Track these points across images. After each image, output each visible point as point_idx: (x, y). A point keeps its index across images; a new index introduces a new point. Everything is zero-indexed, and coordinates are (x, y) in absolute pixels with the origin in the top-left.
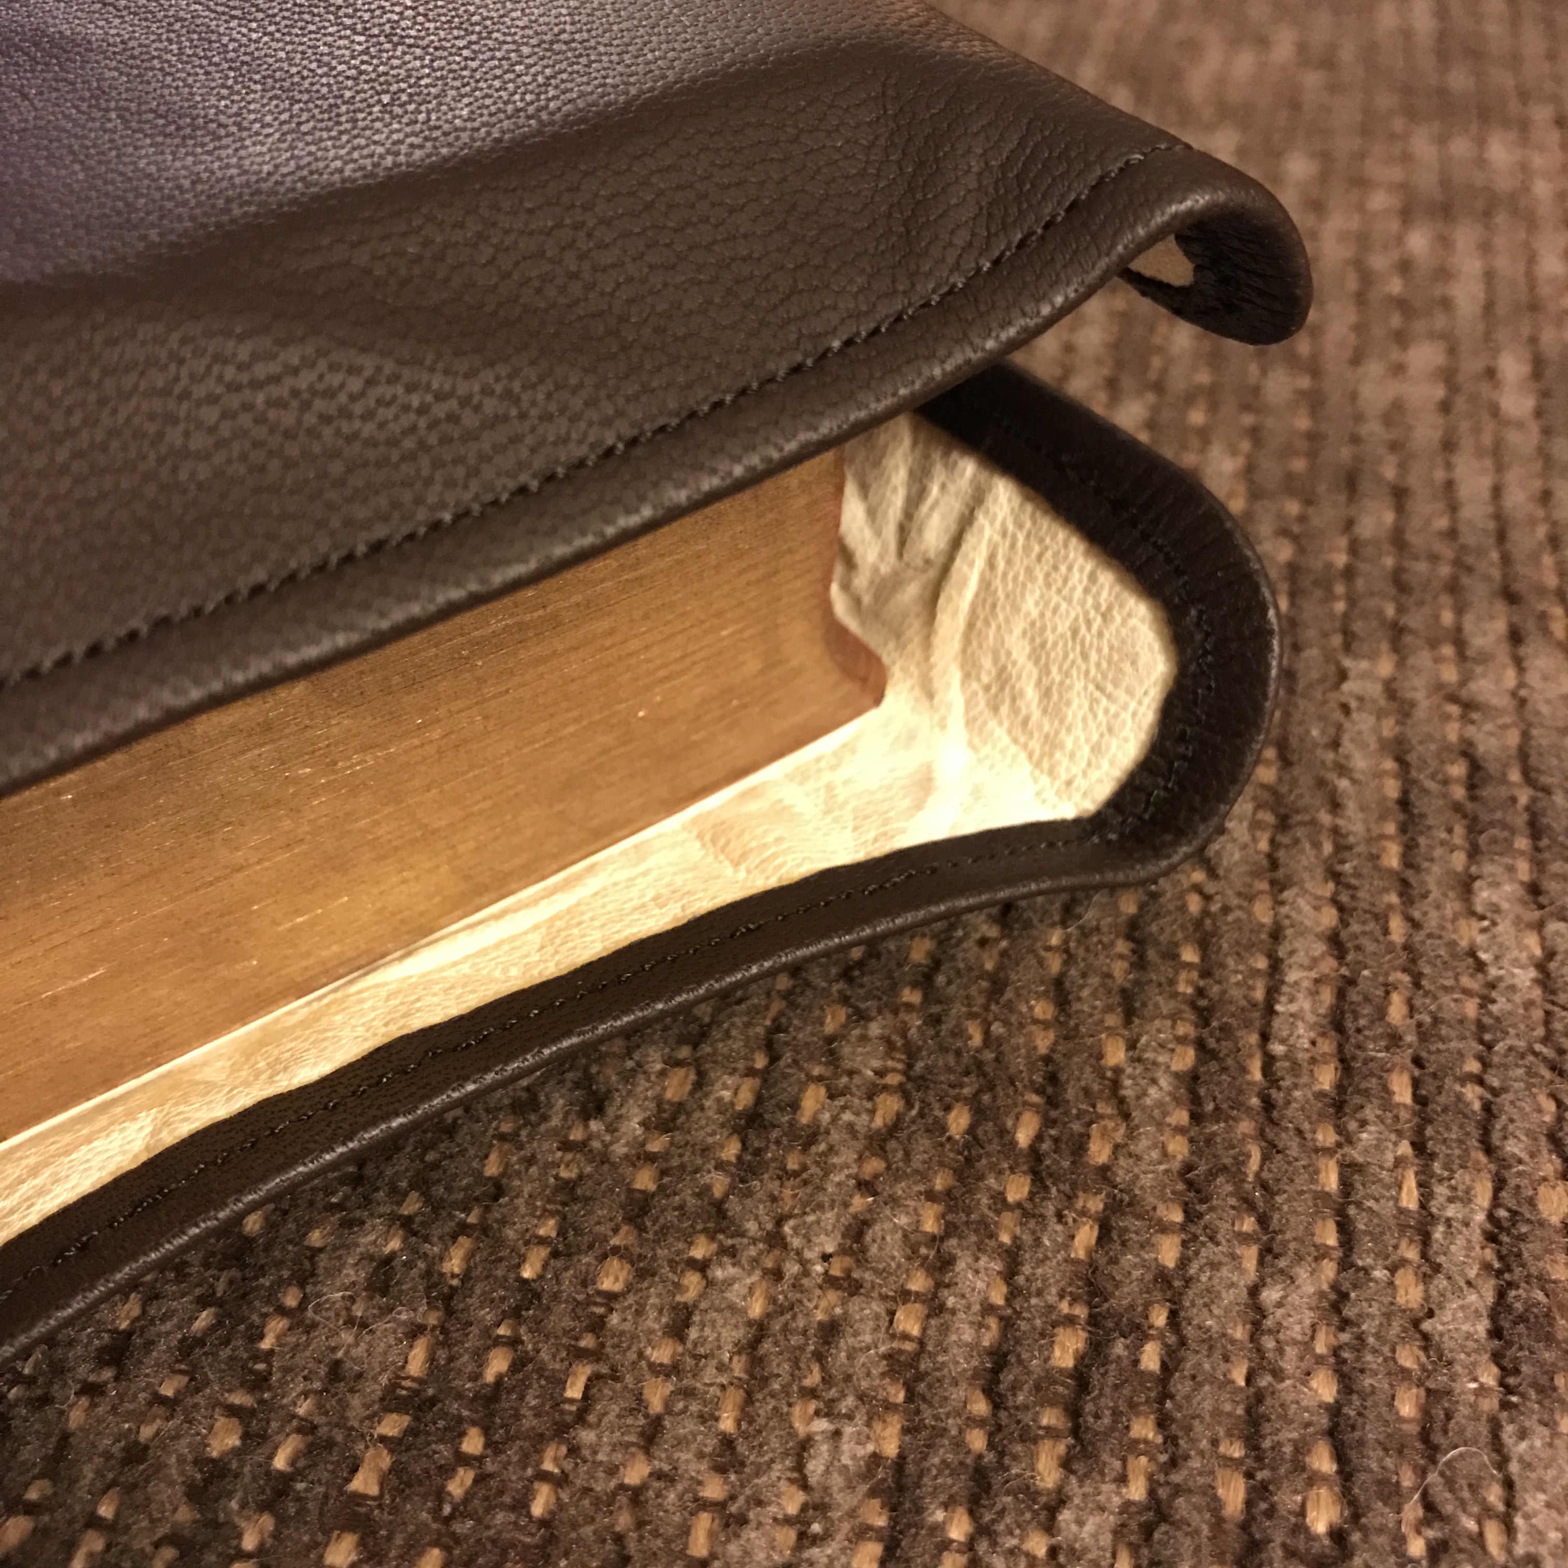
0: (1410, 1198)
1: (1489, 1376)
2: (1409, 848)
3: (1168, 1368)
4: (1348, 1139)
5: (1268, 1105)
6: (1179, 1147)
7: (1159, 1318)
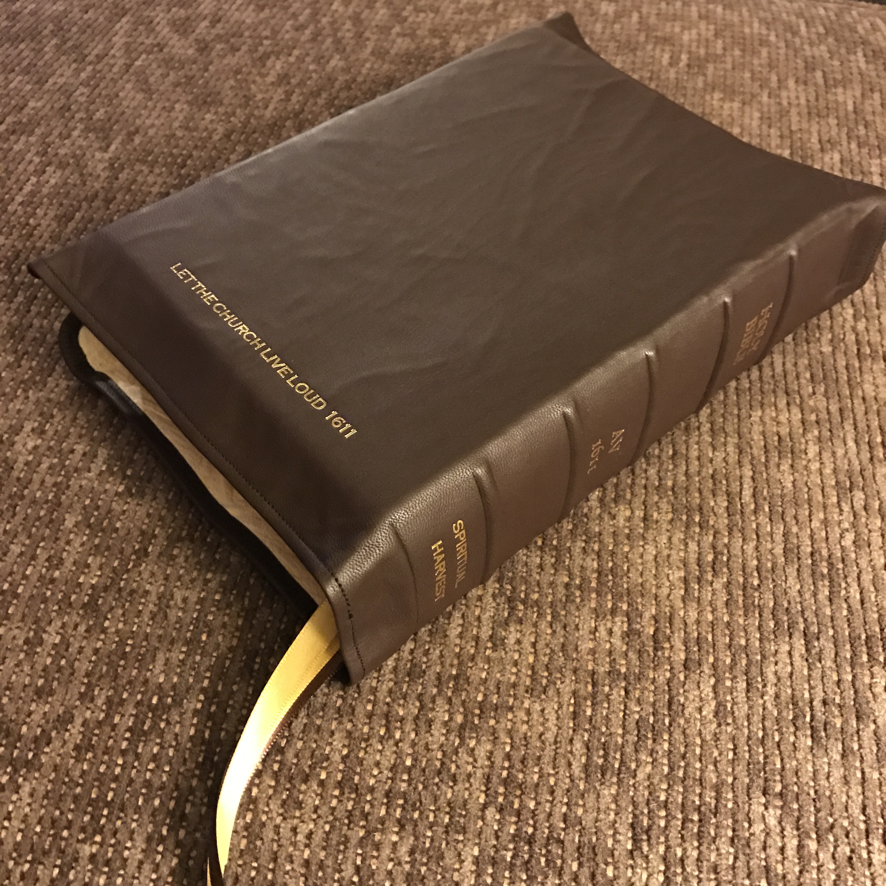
0: (769, 529)
1: (783, 559)
2: (767, 457)
3: (728, 560)
4: (757, 518)
5: (742, 512)
6: (726, 521)
7: (726, 551)
